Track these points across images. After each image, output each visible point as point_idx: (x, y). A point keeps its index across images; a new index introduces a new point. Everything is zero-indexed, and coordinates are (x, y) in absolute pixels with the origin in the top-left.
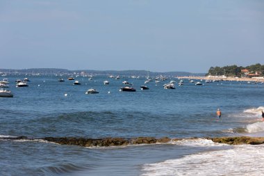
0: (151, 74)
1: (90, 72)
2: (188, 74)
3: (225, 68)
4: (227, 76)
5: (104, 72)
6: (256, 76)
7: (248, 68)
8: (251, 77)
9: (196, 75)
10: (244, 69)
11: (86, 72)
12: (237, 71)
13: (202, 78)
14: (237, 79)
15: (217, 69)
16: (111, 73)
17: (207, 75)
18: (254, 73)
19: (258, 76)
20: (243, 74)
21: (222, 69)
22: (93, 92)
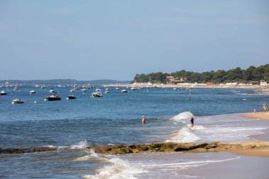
0: (77, 82)
1: (15, 82)
2: (114, 82)
3: (150, 75)
4: (153, 83)
5: (30, 82)
6: (181, 82)
7: (173, 75)
8: (176, 83)
9: (121, 83)
10: (169, 75)
11: (10, 82)
12: (162, 78)
13: (127, 86)
14: (162, 85)
15: (143, 75)
16: (36, 82)
17: (132, 82)
18: (179, 79)
19: (183, 82)
20: (168, 80)
21: (148, 76)
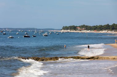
0: (37, 29)
1: (10, 29)
2: (53, 30)
3: (69, 27)
4: (71, 30)
5: (16, 29)
6: (83, 30)
7: (79, 27)
8: (81, 30)
9: (57, 30)
10: (78, 27)
11: (8, 29)
12: (75, 28)
13: (59, 31)
14: (75, 31)
15: (66, 27)
16: (19, 29)
17: (61, 30)
18: (82, 29)
19: (84, 30)
20: (77, 29)
21: (68, 27)
22: (11, 38)
